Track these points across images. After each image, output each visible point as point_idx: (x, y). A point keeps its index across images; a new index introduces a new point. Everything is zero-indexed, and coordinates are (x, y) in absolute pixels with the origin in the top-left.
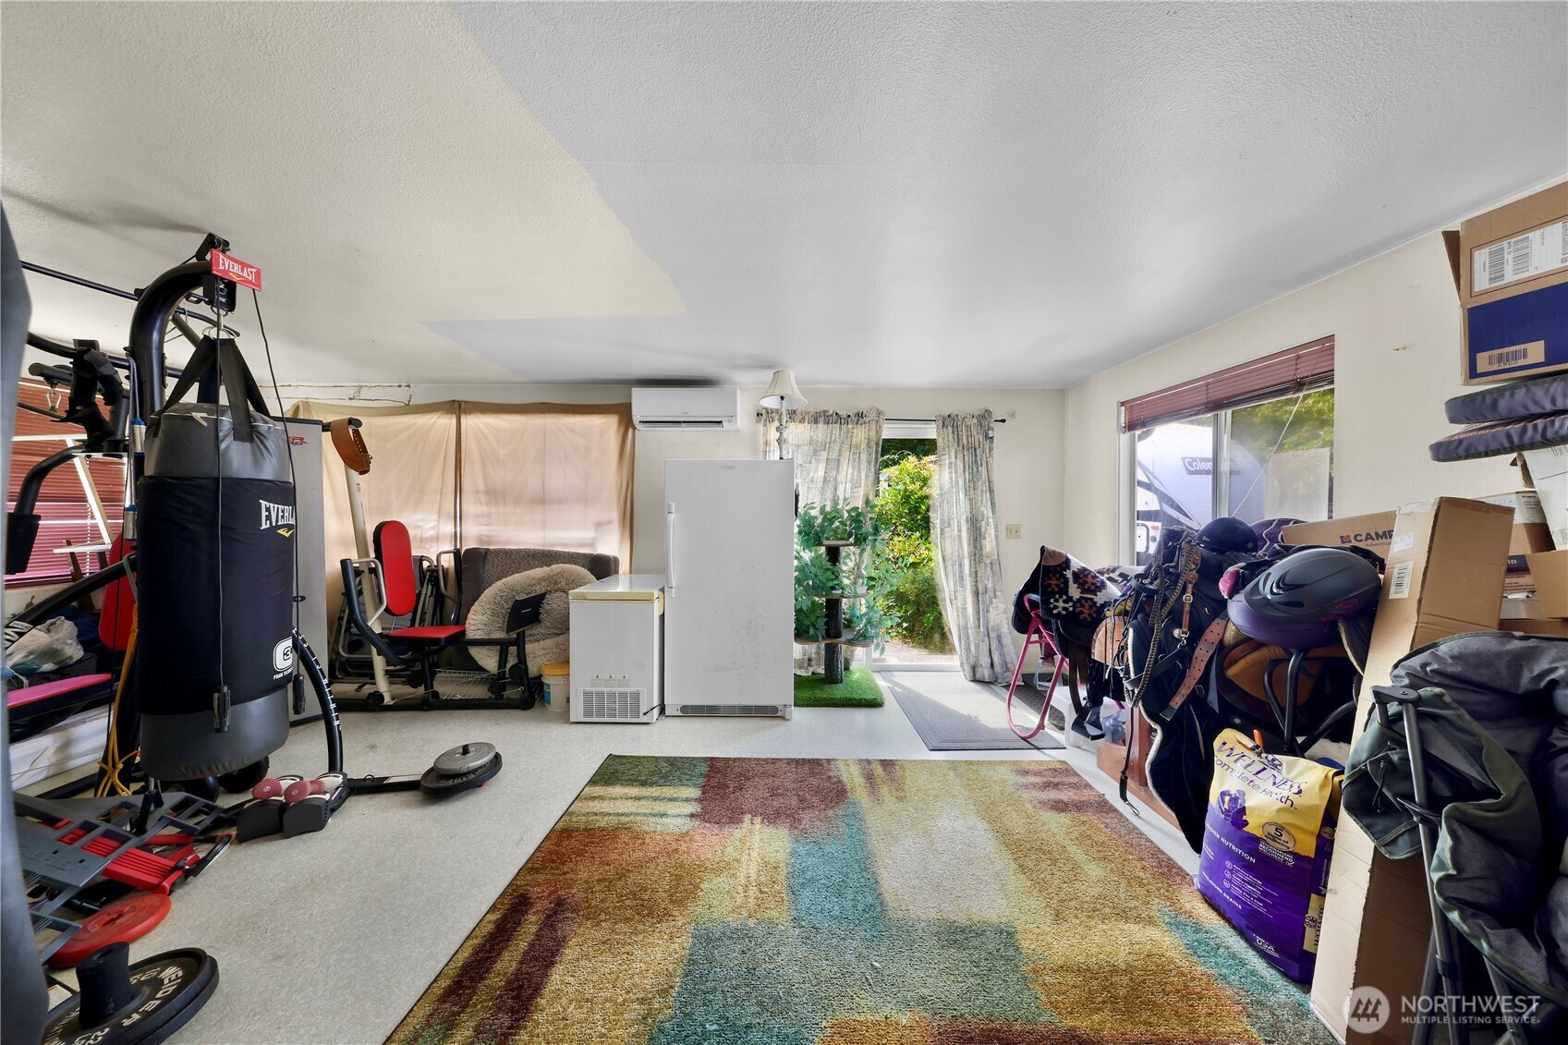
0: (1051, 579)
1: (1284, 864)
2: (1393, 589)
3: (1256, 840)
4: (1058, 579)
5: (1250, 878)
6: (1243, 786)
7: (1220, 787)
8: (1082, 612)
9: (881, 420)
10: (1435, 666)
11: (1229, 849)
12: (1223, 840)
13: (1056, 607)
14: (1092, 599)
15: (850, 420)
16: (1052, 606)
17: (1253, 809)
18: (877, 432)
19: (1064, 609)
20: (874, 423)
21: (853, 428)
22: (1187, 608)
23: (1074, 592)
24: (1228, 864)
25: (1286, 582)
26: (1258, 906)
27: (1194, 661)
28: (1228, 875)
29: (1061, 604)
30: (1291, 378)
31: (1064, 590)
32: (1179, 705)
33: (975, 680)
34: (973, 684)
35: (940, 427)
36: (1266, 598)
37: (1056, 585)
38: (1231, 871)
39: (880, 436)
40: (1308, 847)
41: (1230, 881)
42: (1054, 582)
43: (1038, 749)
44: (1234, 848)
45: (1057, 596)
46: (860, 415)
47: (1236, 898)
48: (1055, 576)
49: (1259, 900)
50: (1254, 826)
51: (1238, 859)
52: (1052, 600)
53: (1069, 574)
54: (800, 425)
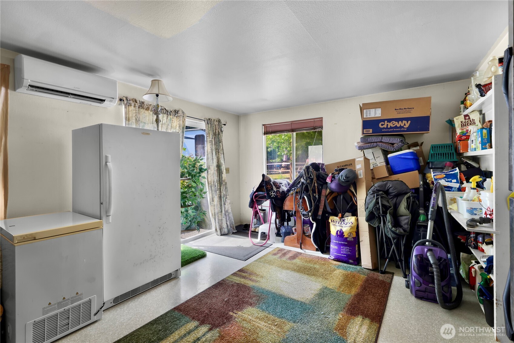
0: (268, 185)
1: (352, 241)
2: (359, 176)
3: (347, 238)
4: (270, 185)
5: (347, 248)
6: (341, 228)
7: (336, 230)
8: (278, 195)
9: (185, 116)
10: (376, 189)
11: (341, 244)
12: (339, 242)
13: (272, 195)
14: (279, 191)
15: (171, 113)
16: (270, 195)
17: (345, 231)
18: (183, 122)
19: (274, 195)
20: (182, 117)
21: (173, 118)
22: (316, 187)
23: (275, 189)
24: (342, 247)
25: (347, 176)
26: (349, 253)
27: (321, 201)
28: (342, 250)
29: (273, 194)
30: (313, 126)
31: (272, 189)
32: (321, 214)
33: (222, 235)
34: (222, 237)
35: (206, 124)
36: (342, 181)
37: (270, 187)
38: (343, 249)
39: (185, 124)
40: (354, 235)
41: (343, 251)
42: (269, 186)
43: (268, 247)
44: (342, 243)
45: (271, 191)
46: (176, 112)
47: (344, 254)
48: (268, 184)
49: (349, 252)
50: (346, 235)
51: (344, 245)
52: (270, 193)
53: (272, 183)
54: (146, 112)
